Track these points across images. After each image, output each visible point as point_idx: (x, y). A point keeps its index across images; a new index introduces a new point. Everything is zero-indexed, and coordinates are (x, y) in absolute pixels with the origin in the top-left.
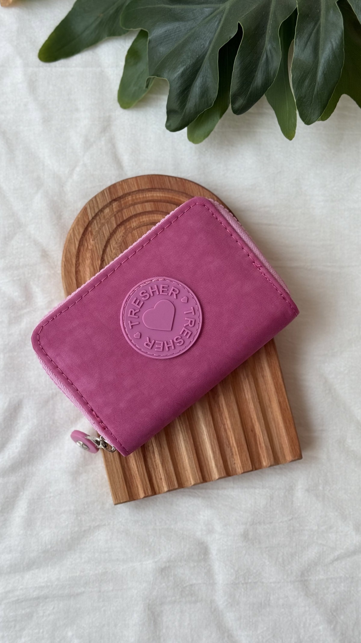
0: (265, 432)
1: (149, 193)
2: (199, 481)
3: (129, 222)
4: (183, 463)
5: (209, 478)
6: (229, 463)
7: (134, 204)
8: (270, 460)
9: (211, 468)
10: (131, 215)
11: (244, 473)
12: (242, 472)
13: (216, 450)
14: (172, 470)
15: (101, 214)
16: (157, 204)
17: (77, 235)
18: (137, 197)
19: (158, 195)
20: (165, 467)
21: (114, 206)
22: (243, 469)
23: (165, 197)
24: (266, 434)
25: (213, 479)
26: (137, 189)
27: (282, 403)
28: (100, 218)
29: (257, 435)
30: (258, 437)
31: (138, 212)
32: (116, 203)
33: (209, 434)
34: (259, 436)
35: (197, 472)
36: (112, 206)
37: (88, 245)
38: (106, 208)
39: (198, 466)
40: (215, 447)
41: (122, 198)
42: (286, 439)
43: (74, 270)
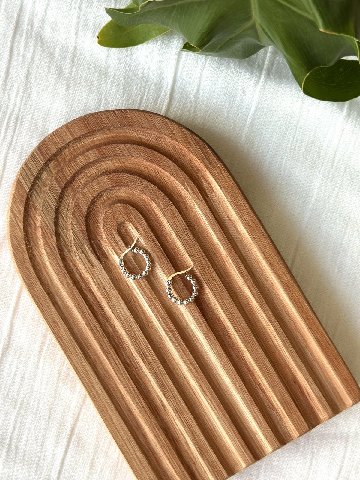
0: (311, 380)
1: (88, 139)
2: (251, 462)
3: (75, 181)
4: (225, 445)
5: (262, 454)
6: (280, 429)
7: (74, 158)
8: (327, 411)
9: (259, 441)
10: (74, 172)
11: (300, 435)
12: (299, 435)
13: (259, 419)
14: (215, 458)
15: (39, 181)
16: (101, 148)
17: (18, 215)
18: (75, 148)
19: (99, 137)
20: (206, 457)
21: (51, 167)
22: (299, 432)
23: (108, 138)
24: (313, 383)
25: (266, 453)
26: (72, 139)
27: (320, 339)
28: (39, 186)
29: (302, 386)
30: (304, 388)
31: (82, 165)
32: (52, 163)
33: (246, 402)
34: (304, 386)
35: (245, 451)
36: (49, 168)
37: (35, 223)
38: (42, 172)
39: (243, 444)
40: (257, 415)
41: (58, 154)
42: (338, 381)
43: (27, 257)
